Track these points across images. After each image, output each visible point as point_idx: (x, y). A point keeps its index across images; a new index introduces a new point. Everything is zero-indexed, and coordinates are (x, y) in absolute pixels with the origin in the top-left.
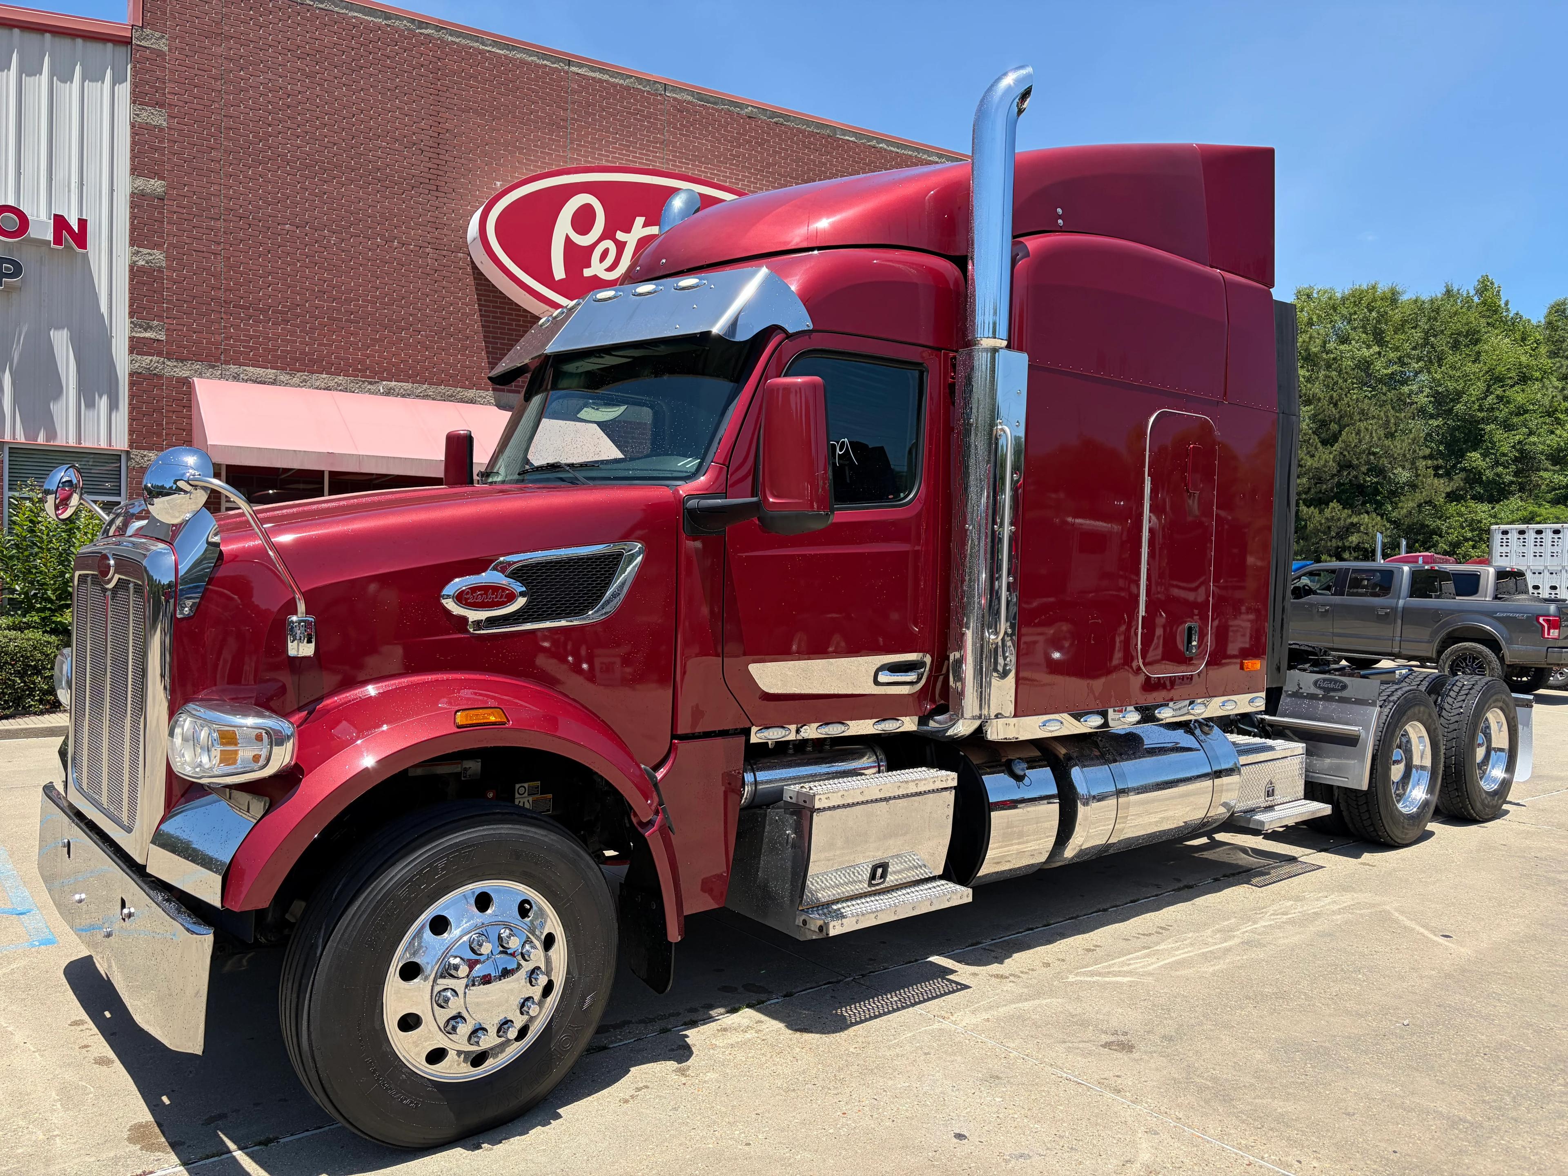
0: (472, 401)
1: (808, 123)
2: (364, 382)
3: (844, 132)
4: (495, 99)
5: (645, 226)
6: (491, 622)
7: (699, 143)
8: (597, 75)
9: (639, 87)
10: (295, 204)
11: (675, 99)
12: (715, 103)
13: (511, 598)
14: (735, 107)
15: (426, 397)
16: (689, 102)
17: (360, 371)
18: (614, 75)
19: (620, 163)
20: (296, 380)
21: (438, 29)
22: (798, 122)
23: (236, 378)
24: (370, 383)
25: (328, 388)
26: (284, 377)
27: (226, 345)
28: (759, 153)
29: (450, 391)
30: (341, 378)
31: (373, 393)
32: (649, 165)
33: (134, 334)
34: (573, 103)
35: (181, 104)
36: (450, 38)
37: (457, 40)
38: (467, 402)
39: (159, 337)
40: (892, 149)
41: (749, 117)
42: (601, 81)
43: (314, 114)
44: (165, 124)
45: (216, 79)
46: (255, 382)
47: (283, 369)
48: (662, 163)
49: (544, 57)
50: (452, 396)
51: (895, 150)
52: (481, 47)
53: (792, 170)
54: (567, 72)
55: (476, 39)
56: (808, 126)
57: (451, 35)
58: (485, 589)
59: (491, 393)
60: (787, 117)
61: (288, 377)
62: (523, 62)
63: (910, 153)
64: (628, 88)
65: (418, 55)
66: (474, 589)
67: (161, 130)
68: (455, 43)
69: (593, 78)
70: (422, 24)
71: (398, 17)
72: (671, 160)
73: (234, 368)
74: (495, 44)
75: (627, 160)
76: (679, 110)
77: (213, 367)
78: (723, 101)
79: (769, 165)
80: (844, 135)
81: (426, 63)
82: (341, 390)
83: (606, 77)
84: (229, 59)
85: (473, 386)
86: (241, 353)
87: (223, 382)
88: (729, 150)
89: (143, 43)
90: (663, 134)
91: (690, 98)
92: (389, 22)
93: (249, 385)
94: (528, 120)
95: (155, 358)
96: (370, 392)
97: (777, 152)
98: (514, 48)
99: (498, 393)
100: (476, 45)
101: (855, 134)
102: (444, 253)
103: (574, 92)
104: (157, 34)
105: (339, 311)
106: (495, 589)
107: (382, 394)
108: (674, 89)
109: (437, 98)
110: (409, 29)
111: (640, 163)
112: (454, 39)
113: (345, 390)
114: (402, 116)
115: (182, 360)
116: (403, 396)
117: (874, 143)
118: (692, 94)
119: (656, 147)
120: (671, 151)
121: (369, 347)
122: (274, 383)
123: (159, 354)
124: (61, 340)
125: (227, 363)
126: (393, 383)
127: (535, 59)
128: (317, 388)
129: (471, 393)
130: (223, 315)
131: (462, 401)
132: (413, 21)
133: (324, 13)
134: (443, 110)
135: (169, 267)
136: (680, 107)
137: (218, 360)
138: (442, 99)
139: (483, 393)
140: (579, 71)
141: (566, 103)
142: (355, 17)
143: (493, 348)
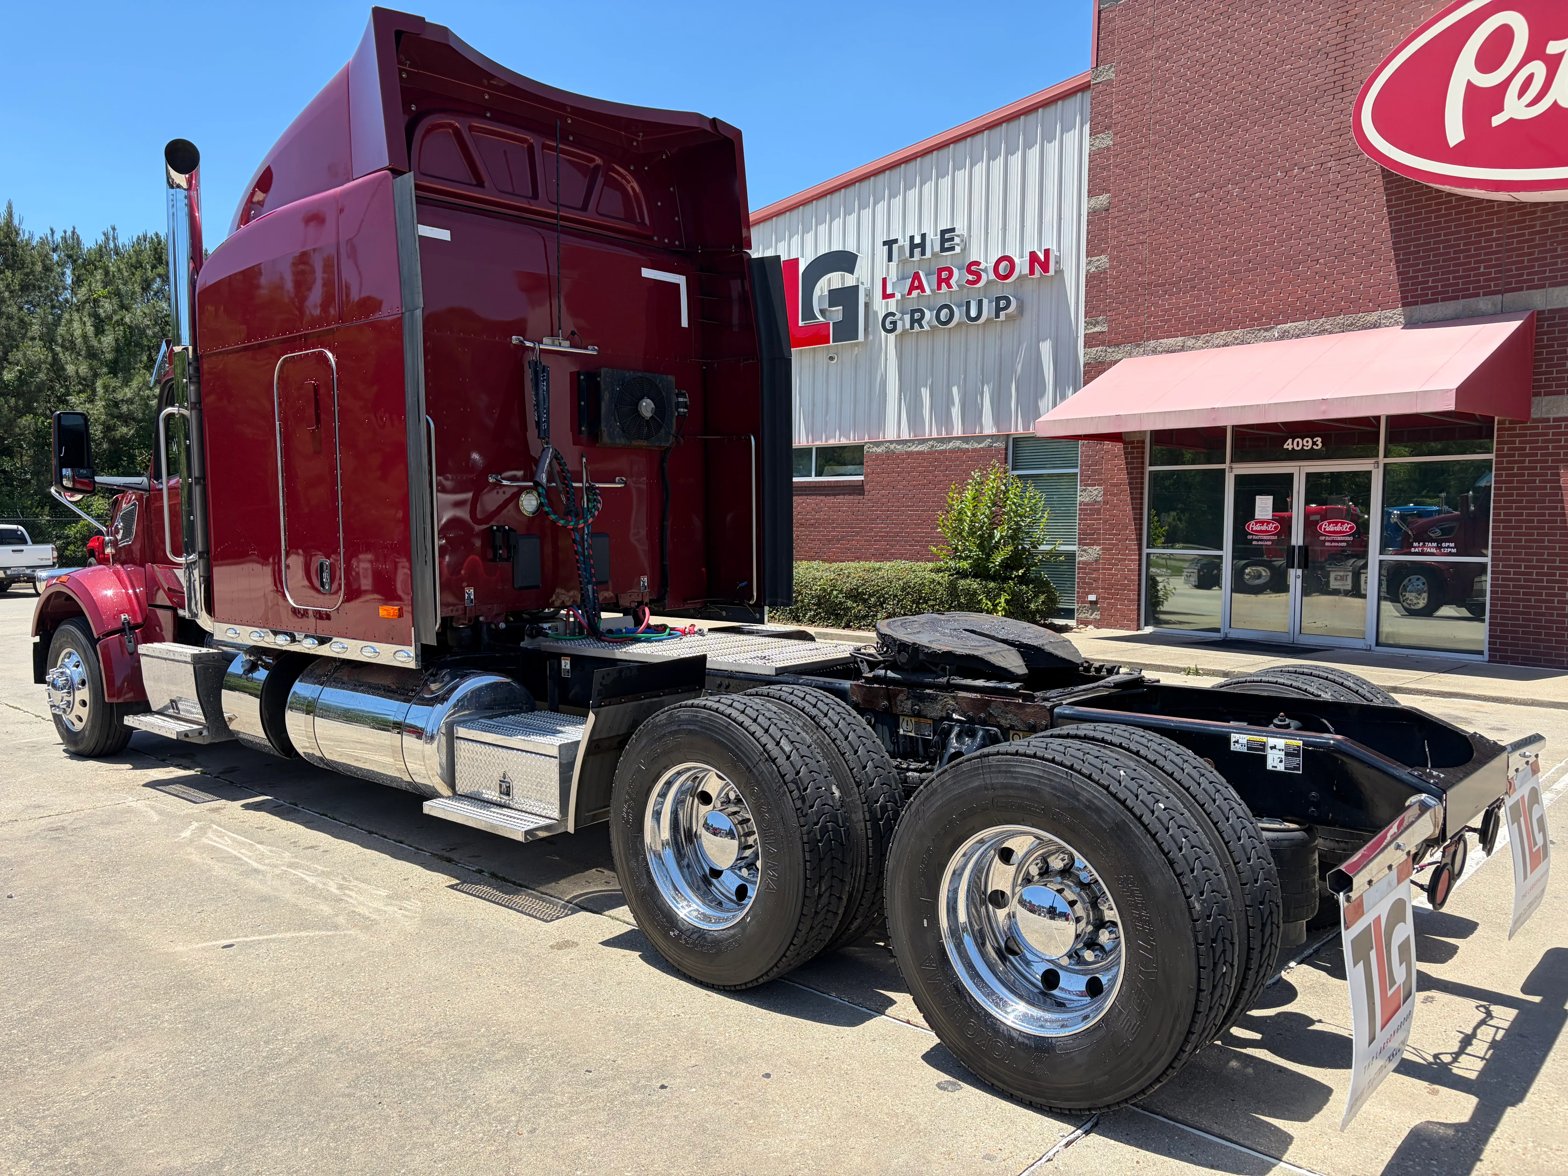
0: (1375, 326)
2: (1259, 330)
10: (1204, 170)
15: (1322, 332)
17: (1255, 319)
20: (1200, 343)
23: (1154, 352)
24: (1266, 330)
25: (1225, 345)
26: (1190, 342)
27: (1149, 323)
29: (1350, 319)
30: (1238, 331)
31: (1268, 340)
33: (1087, 332)
35: (1122, 119)
38: (1369, 328)
39: (1103, 330)
44: (1112, 145)
45: (1147, 83)
46: (1168, 352)
47: (1190, 334)
50: (1352, 324)
59: (1400, 310)
61: (1194, 341)
67: (1109, 149)
73: (1152, 343)
77: (1138, 346)
82: (1238, 344)
84: (1159, 59)
85: (1379, 306)
86: (1158, 327)
87: (1145, 357)
89: (1099, 80)
93: (1164, 355)
95: (1100, 348)
96: (1266, 340)
99: (1408, 308)
102: (1348, 160)
104: (1107, 68)
105: (1238, 262)
107: (1277, 339)
113: (1242, 343)
115: (1117, 345)
116: (1298, 336)
121: (1265, 292)
122: (1183, 349)
123: (1103, 344)
124: (1046, 348)
125: (1148, 339)
126: (1289, 324)
128: (1217, 347)
129: (1373, 317)
130: (1146, 297)
131: (1364, 327)
135: (1112, 267)
137: (1142, 338)
139: (1388, 313)
143: (1404, 254)
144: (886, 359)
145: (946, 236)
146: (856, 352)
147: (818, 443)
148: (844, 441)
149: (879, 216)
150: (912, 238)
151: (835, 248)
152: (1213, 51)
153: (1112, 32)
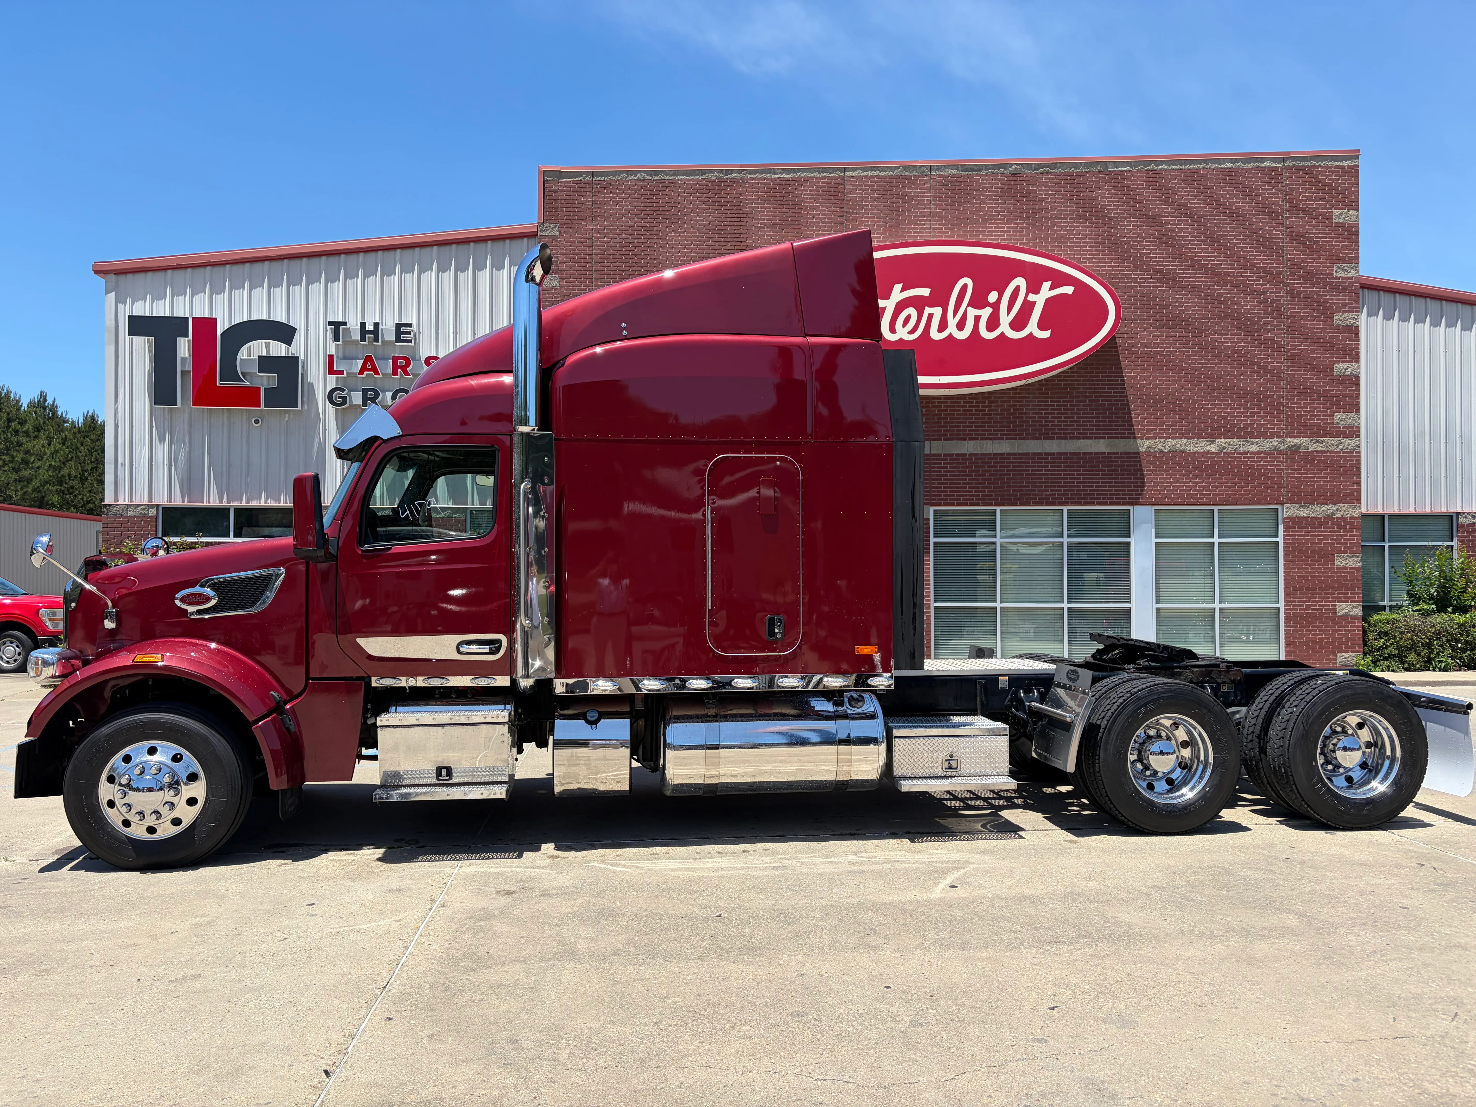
1: (1076, 166)
3: (1116, 164)
4: (784, 213)
5: (902, 290)
6: (199, 612)
7: (964, 208)
8: (869, 173)
9: (907, 173)
11: (940, 176)
12: (980, 170)
13: (208, 599)
14: (999, 169)
16: (953, 175)
18: (882, 169)
19: (890, 241)
21: (740, 172)
22: (1065, 167)
28: (1024, 203)
32: (917, 237)
34: (848, 201)
35: (568, 269)
36: (749, 176)
37: (755, 176)
40: (1175, 167)
41: (1014, 174)
42: (872, 177)
43: (653, 256)
44: (558, 285)
45: (589, 247)
48: (930, 233)
49: (824, 170)
51: (1179, 167)
52: (773, 176)
53: (1060, 212)
54: (843, 178)
55: (769, 171)
56: (1076, 168)
57: (750, 174)
58: (195, 595)
60: (1053, 166)
62: (807, 179)
63: (1196, 166)
64: (897, 177)
65: (725, 195)
66: (189, 595)
67: (556, 289)
68: (753, 178)
69: (866, 177)
70: (728, 172)
71: (711, 172)
72: (938, 228)
74: (784, 171)
75: (896, 237)
76: (944, 185)
78: (987, 167)
79: (1035, 213)
80: (1117, 167)
81: (731, 199)
83: (877, 173)
84: (597, 231)
88: (993, 208)
89: (544, 233)
90: (929, 208)
91: (954, 172)
92: (704, 177)
94: (811, 223)
97: (1043, 199)
98: (799, 170)
100: (769, 176)
101: (1129, 164)
103: (849, 192)
104: (552, 225)
106: (200, 595)
108: (939, 168)
109: (740, 223)
110: (718, 178)
111: (908, 237)
112: (752, 176)
114: (713, 244)
117: (1152, 166)
118: (956, 167)
119: (924, 220)
120: (937, 221)
127: (816, 174)
132: (721, 171)
133: (659, 182)
134: (744, 231)
136: (945, 182)
138: (743, 224)
140: (854, 174)
141: (843, 202)
142: (680, 180)
144: (325, 430)
145: (401, 329)
146: (287, 419)
147: (236, 504)
148: (271, 504)
149: (314, 297)
150: (363, 325)
151: (256, 317)
152: (642, 240)
153: (556, 200)
